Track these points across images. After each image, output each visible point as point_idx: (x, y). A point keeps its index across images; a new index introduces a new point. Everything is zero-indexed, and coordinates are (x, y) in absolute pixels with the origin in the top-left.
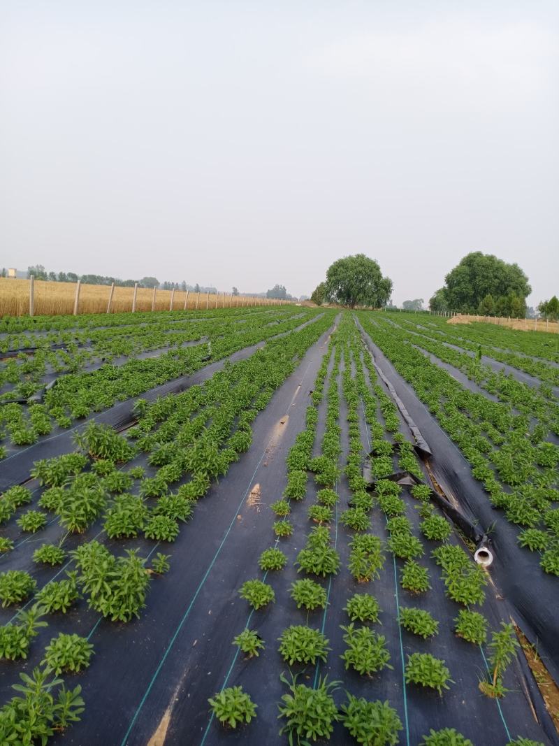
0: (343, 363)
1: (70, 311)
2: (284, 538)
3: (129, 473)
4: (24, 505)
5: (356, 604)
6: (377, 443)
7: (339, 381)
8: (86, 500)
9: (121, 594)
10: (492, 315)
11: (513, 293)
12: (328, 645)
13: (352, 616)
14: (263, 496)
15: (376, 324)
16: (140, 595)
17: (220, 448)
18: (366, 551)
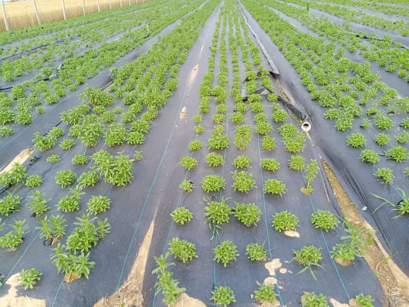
0: (228, 26)
2: (200, 133)
3: (113, 111)
4: (61, 136)
5: (238, 161)
6: (248, 73)
7: (226, 38)
8: (92, 130)
9: (119, 173)
12: (225, 182)
13: (237, 166)
14: (187, 113)
16: (129, 172)
17: (161, 90)
18: (243, 134)
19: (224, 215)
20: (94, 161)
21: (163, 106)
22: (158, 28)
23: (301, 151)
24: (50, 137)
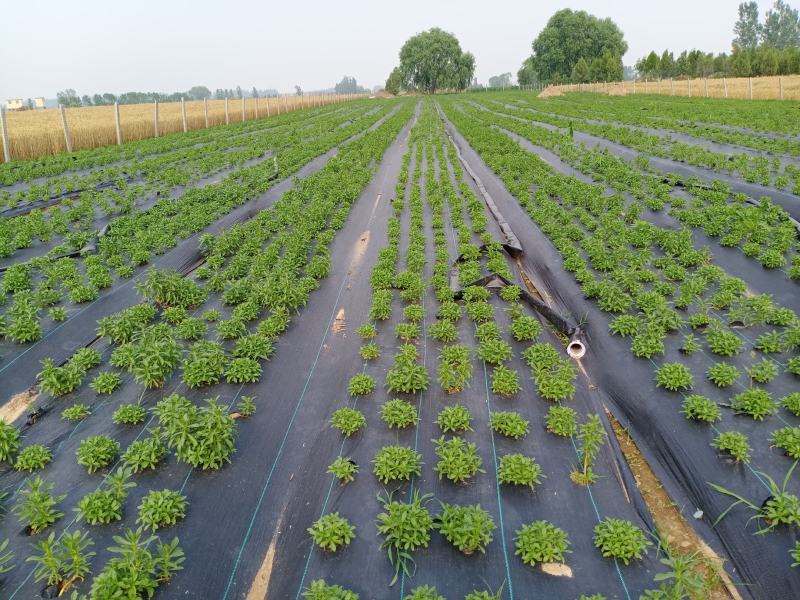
0: (425, 161)
1: (113, 141)
2: (372, 361)
3: (202, 318)
4: (95, 367)
5: (447, 416)
6: (464, 247)
7: (422, 184)
8: (158, 353)
9: (208, 443)
10: (587, 82)
11: (607, 54)
12: (421, 460)
13: (443, 427)
14: (347, 319)
15: (460, 109)
16: (227, 440)
17: (298, 276)
18: (455, 362)
19: (418, 531)
20: (157, 418)
21: (301, 307)
22: (295, 163)
23: (568, 397)
24: (74, 367)
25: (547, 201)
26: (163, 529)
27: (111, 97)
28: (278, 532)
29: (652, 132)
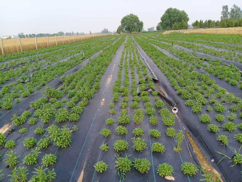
0: (129, 54)
1: (35, 48)
2: (113, 114)
3: (61, 101)
4: (29, 116)
5: (136, 131)
6: (141, 79)
7: (128, 60)
8: (48, 112)
9: (63, 139)
10: (177, 29)
11: (183, 21)
12: (128, 144)
13: (135, 134)
14: (105, 101)
15: (139, 38)
16: (69, 139)
17: (90, 88)
18: (138, 114)
19: (127, 166)
20: (48, 132)
21: (91, 98)
22: (90, 54)
23: (173, 125)
24: (23, 117)
25: (165, 65)
26: (49, 166)
27: (34, 35)
28: (84, 167)
29: (197, 44)
